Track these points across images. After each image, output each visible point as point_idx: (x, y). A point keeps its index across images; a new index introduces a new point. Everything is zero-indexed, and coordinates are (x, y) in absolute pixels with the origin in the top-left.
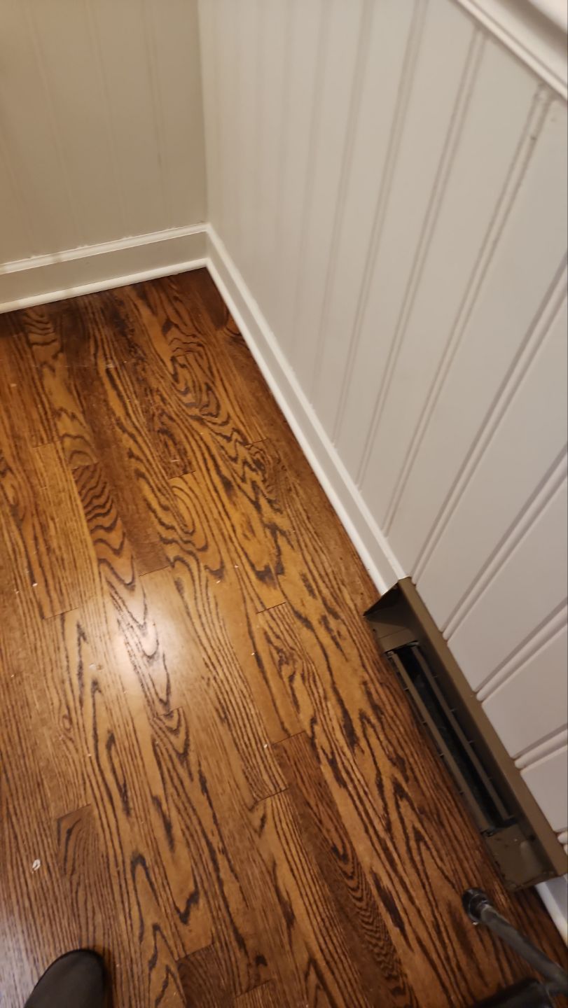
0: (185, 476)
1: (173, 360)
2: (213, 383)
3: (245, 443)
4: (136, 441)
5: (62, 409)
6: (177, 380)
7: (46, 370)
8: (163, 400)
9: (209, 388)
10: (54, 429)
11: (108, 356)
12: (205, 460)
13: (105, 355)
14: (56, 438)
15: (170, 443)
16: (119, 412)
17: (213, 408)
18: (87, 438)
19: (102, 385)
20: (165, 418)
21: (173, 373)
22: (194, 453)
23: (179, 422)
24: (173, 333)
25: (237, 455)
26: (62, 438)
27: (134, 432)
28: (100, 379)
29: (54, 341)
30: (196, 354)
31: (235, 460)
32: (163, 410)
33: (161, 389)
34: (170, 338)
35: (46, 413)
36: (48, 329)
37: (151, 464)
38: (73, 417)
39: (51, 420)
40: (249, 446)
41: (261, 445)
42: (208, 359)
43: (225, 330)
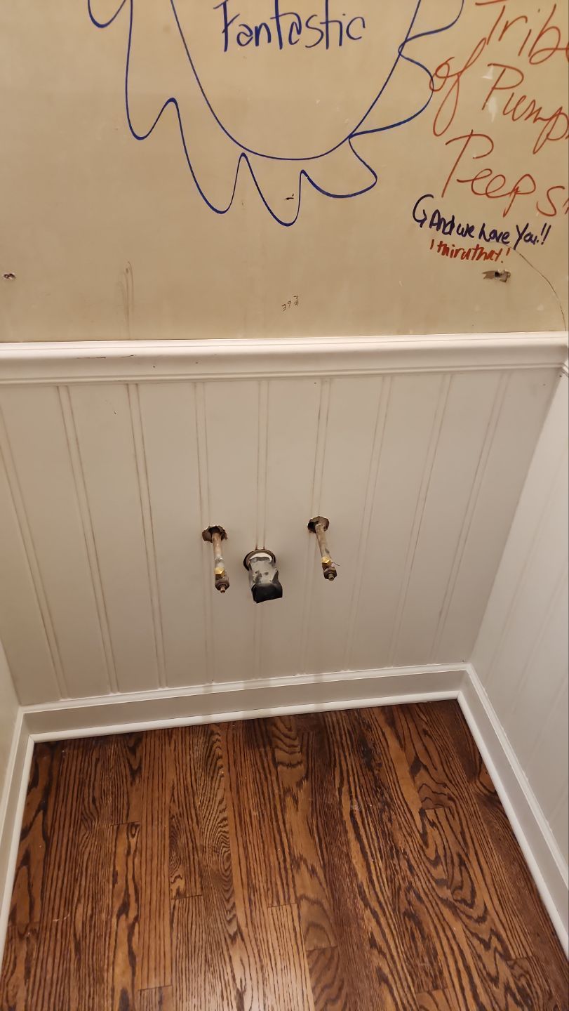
0: (434, 993)
1: (422, 813)
2: (467, 856)
3: (506, 956)
4: (378, 923)
5: (301, 857)
6: (426, 843)
7: (289, 800)
8: (411, 867)
9: (462, 863)
10: (291, 885)
11: (354, 795)
12: (458, 971)
13: (350, 792)
14: (293, 900)
15: (417, 934)
16: (362, 876)
17: (466, 893)
18: (326, 906)
19: (346, 832)
20: (412, 895)
21: (421, 831)
22: (446, 958)
23: (428, 905)
24: (423, 776)
25: (498, 973)
26: (298, 901)
27: (378, 909)
28: (343, 823)
29: (299, 763)
30: (447, 810)
31: (495, 980)
32: (410, 883)
33: (408, 851)
34: (418, 783)
35: (285, 861)
36: (296, 746)
37: (394, 963)
38: (313, 872)
39: (289, 871)
40: (512, 963)
41: (526, 964)
42: (460, 819)
43: (478, 784)
